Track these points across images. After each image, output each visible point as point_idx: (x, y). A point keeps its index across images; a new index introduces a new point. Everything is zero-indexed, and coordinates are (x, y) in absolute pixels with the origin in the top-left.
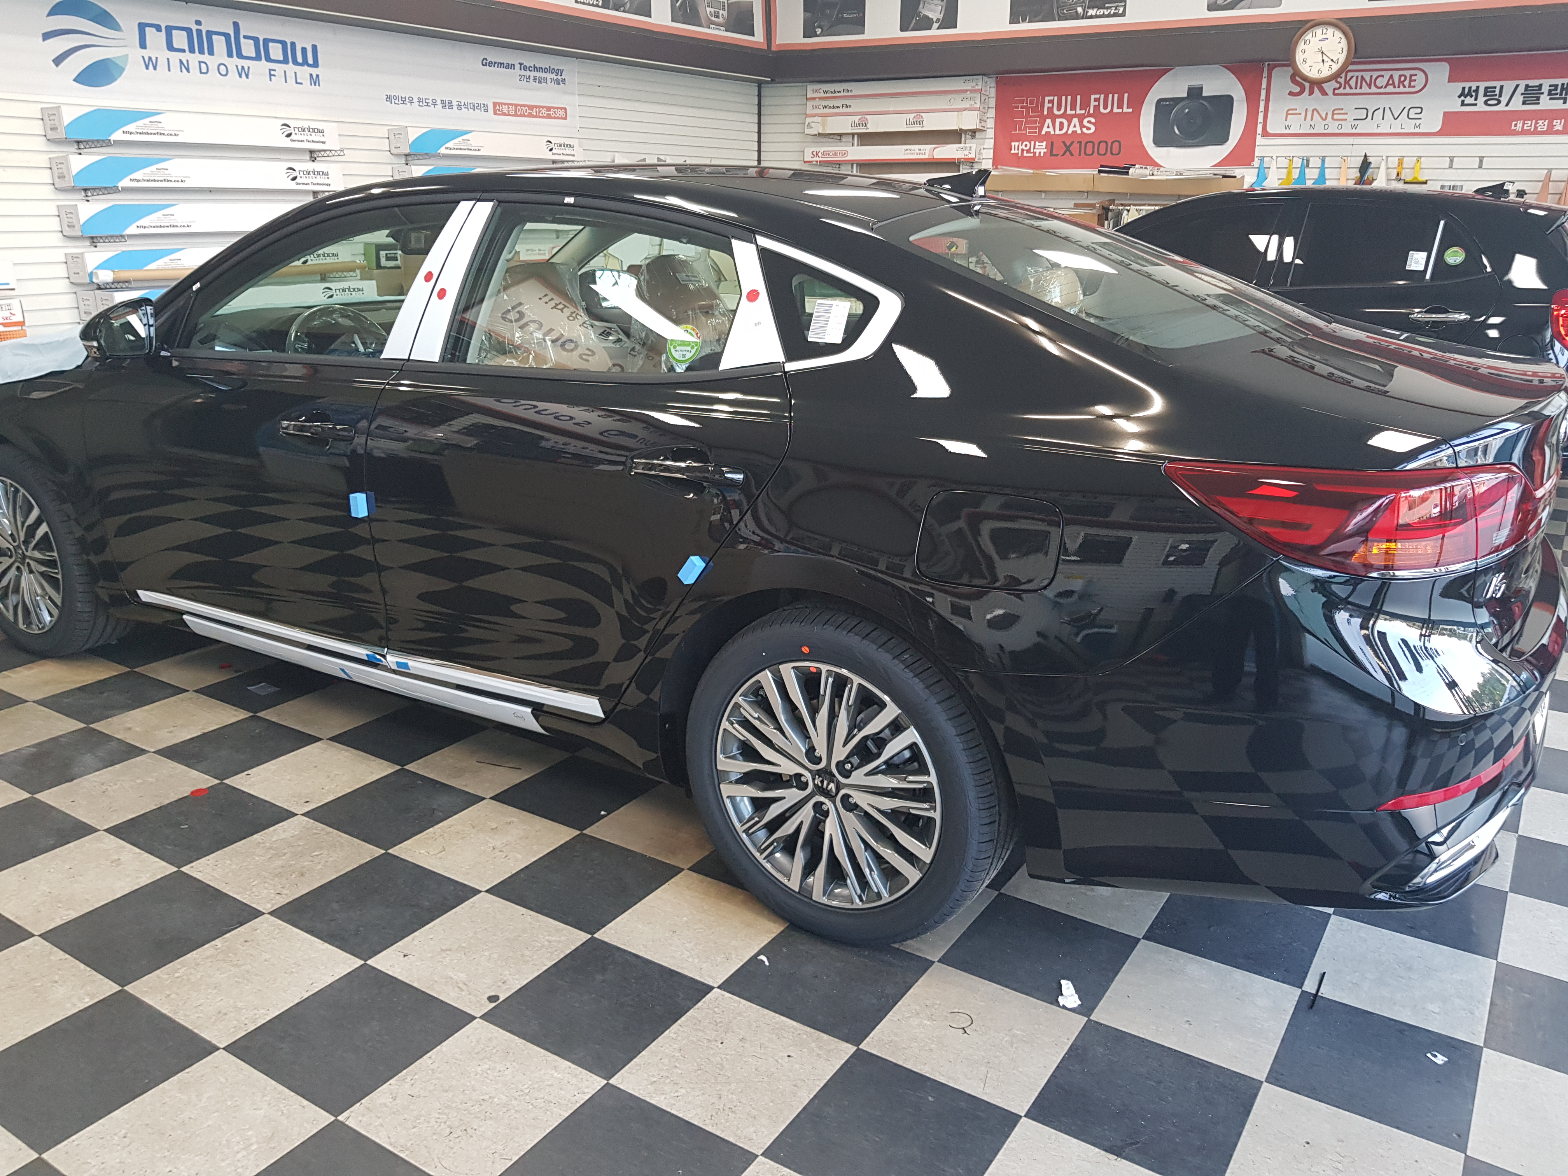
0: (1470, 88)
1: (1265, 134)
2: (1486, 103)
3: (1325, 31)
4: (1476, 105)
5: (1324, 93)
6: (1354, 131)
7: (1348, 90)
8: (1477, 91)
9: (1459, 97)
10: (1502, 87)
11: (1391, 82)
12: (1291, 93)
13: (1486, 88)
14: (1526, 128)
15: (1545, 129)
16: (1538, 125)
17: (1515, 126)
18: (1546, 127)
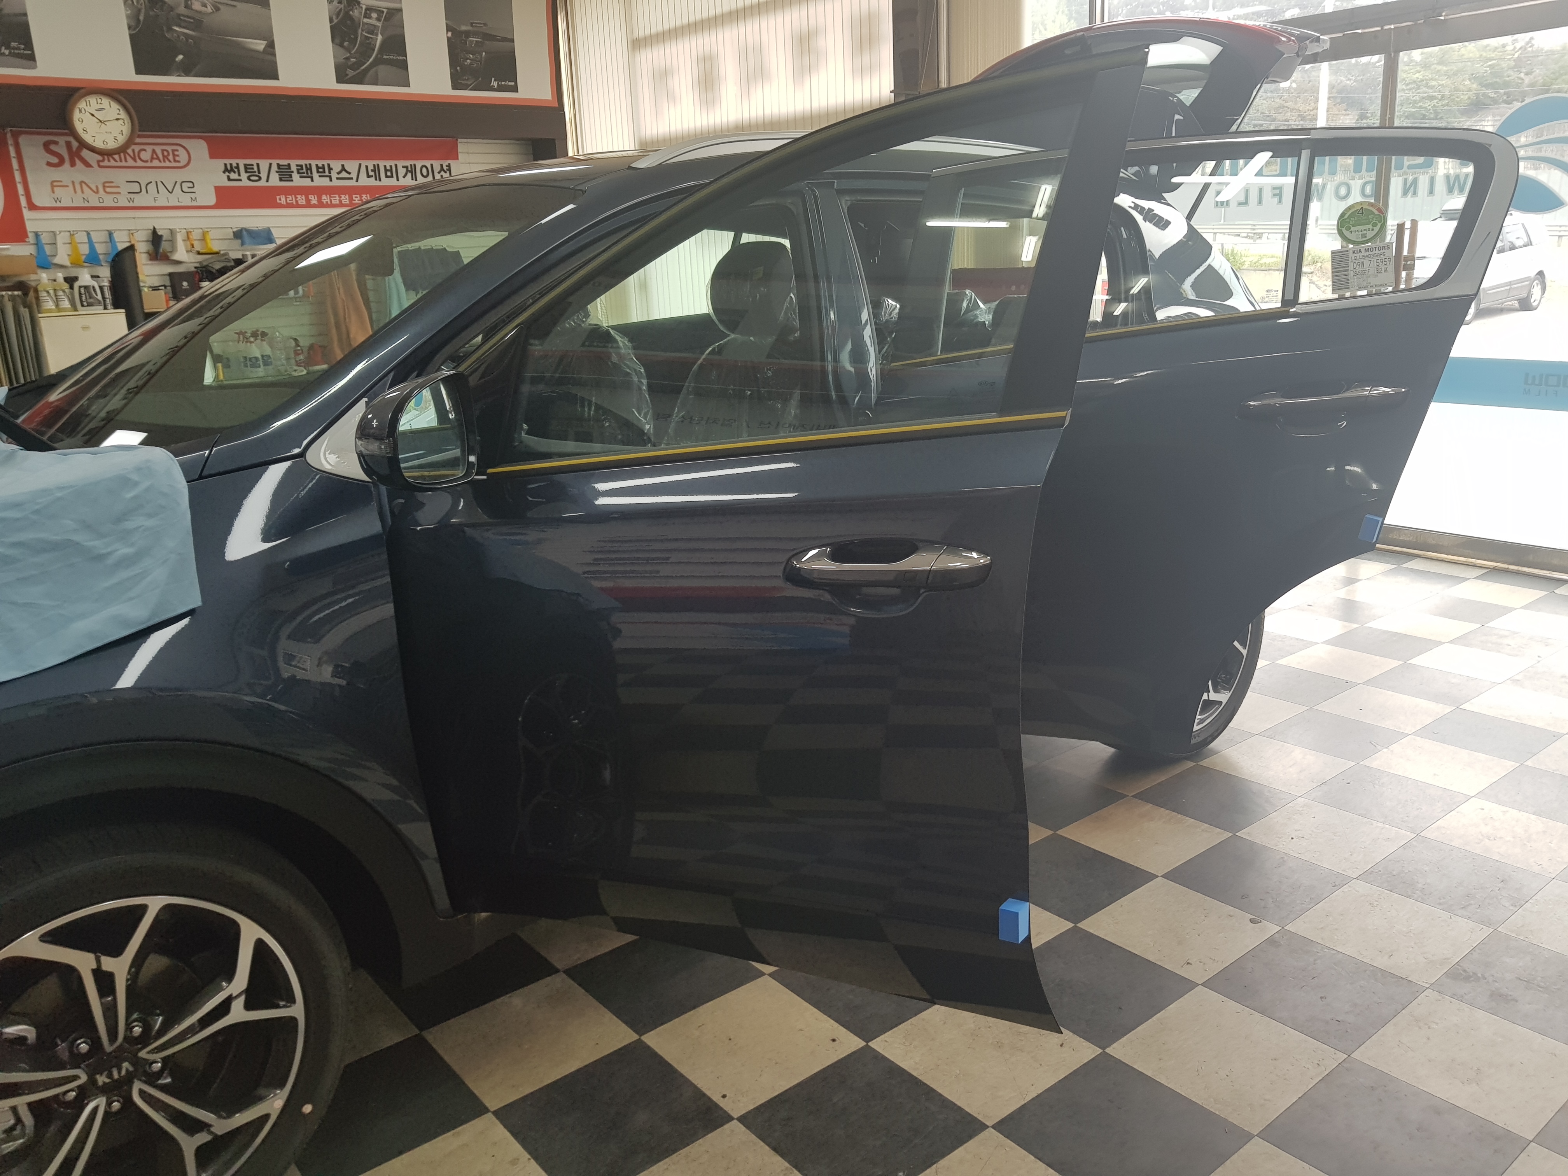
0: (231, 165)
1: (32, 207)
2: (249, 179)
3: (99, 101)
4: (240, 180)
5: (88, 165)
6: (131, 204)
7: (113, 163)
8: (238, 167)
9: (224, 172)
10: (258, 165)
11: (155, 156)
12: (49, 164)
13: (245, 165)
14: (288, 202)
15: (304, 203)
16: (297, 199)
17: (280, 199)
18: (304, 201)
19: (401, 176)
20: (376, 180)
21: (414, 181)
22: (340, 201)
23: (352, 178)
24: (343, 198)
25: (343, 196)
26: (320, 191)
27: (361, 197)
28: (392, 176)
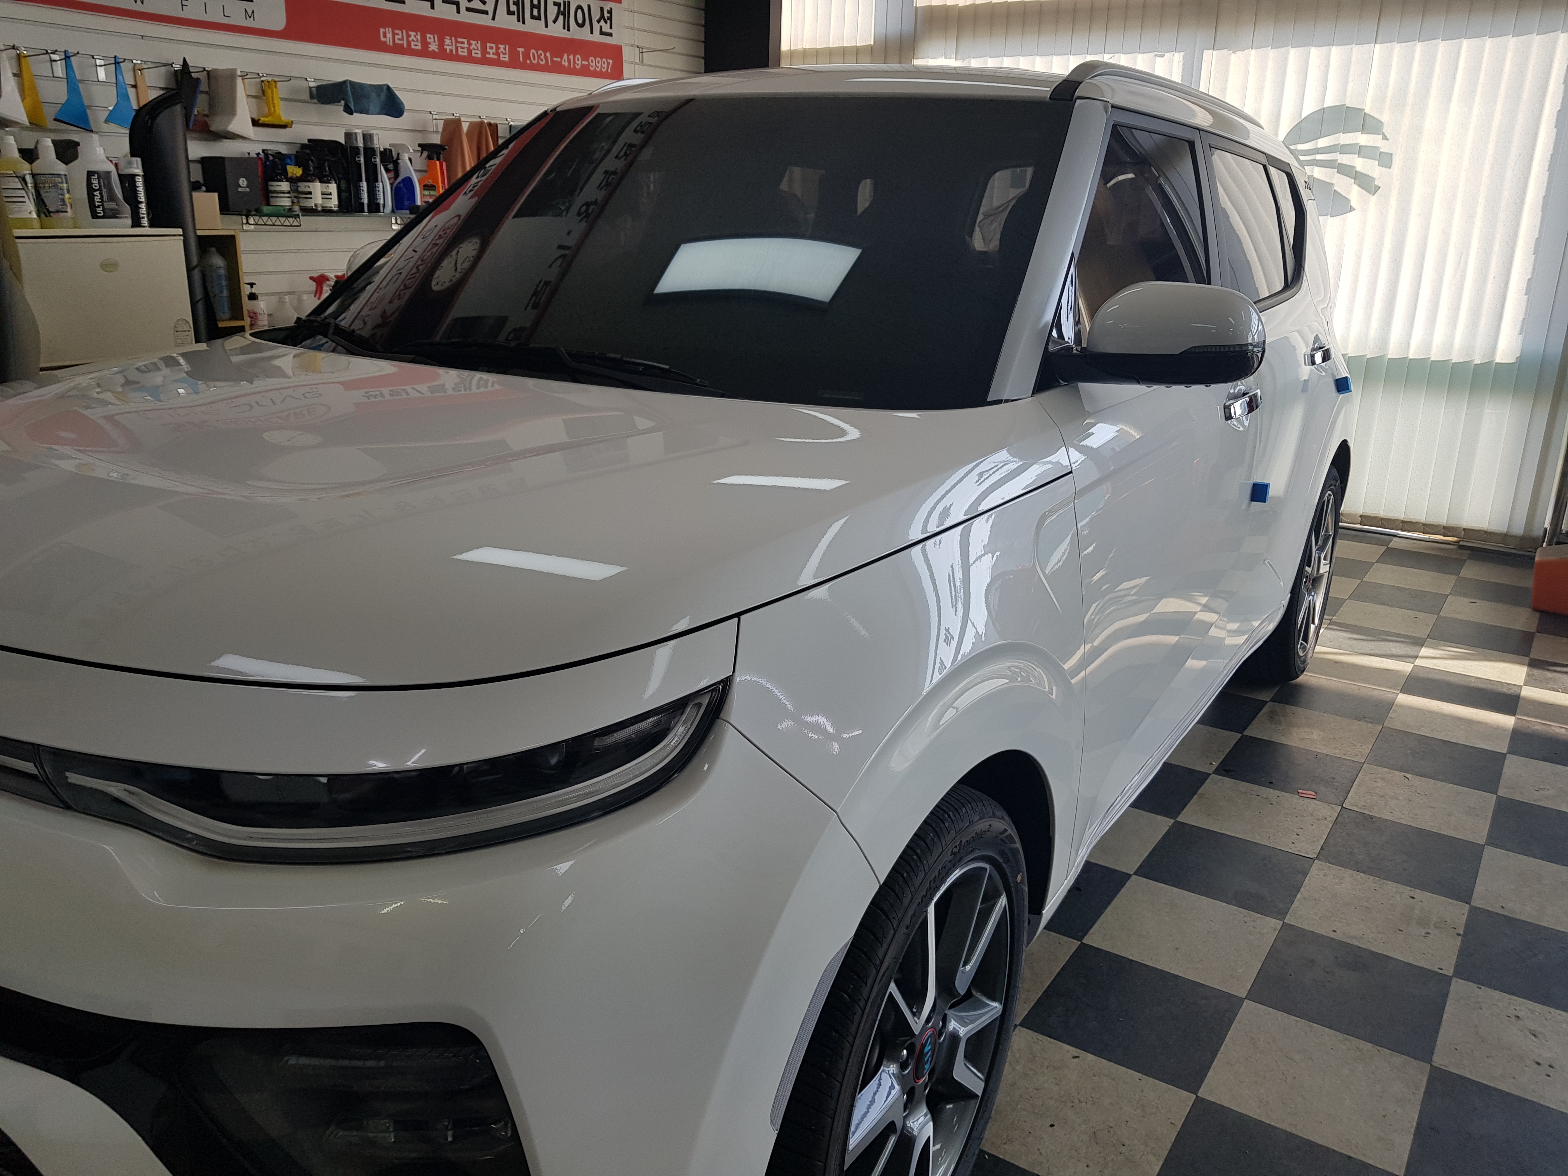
6: (141, 8)
14: (397, 41)
15: (419, 48)
16: (410, 39)
17: (385, 36)
18: (419, 44)
19: (551, 18)
20: (519, 21)
21: (566, 31)
22: (470, 51)
23: (486, 13)
24: (473, 46)
25: (473, 42)
26: (442, 28)
27: (498, 48)
28: (540, 20)
